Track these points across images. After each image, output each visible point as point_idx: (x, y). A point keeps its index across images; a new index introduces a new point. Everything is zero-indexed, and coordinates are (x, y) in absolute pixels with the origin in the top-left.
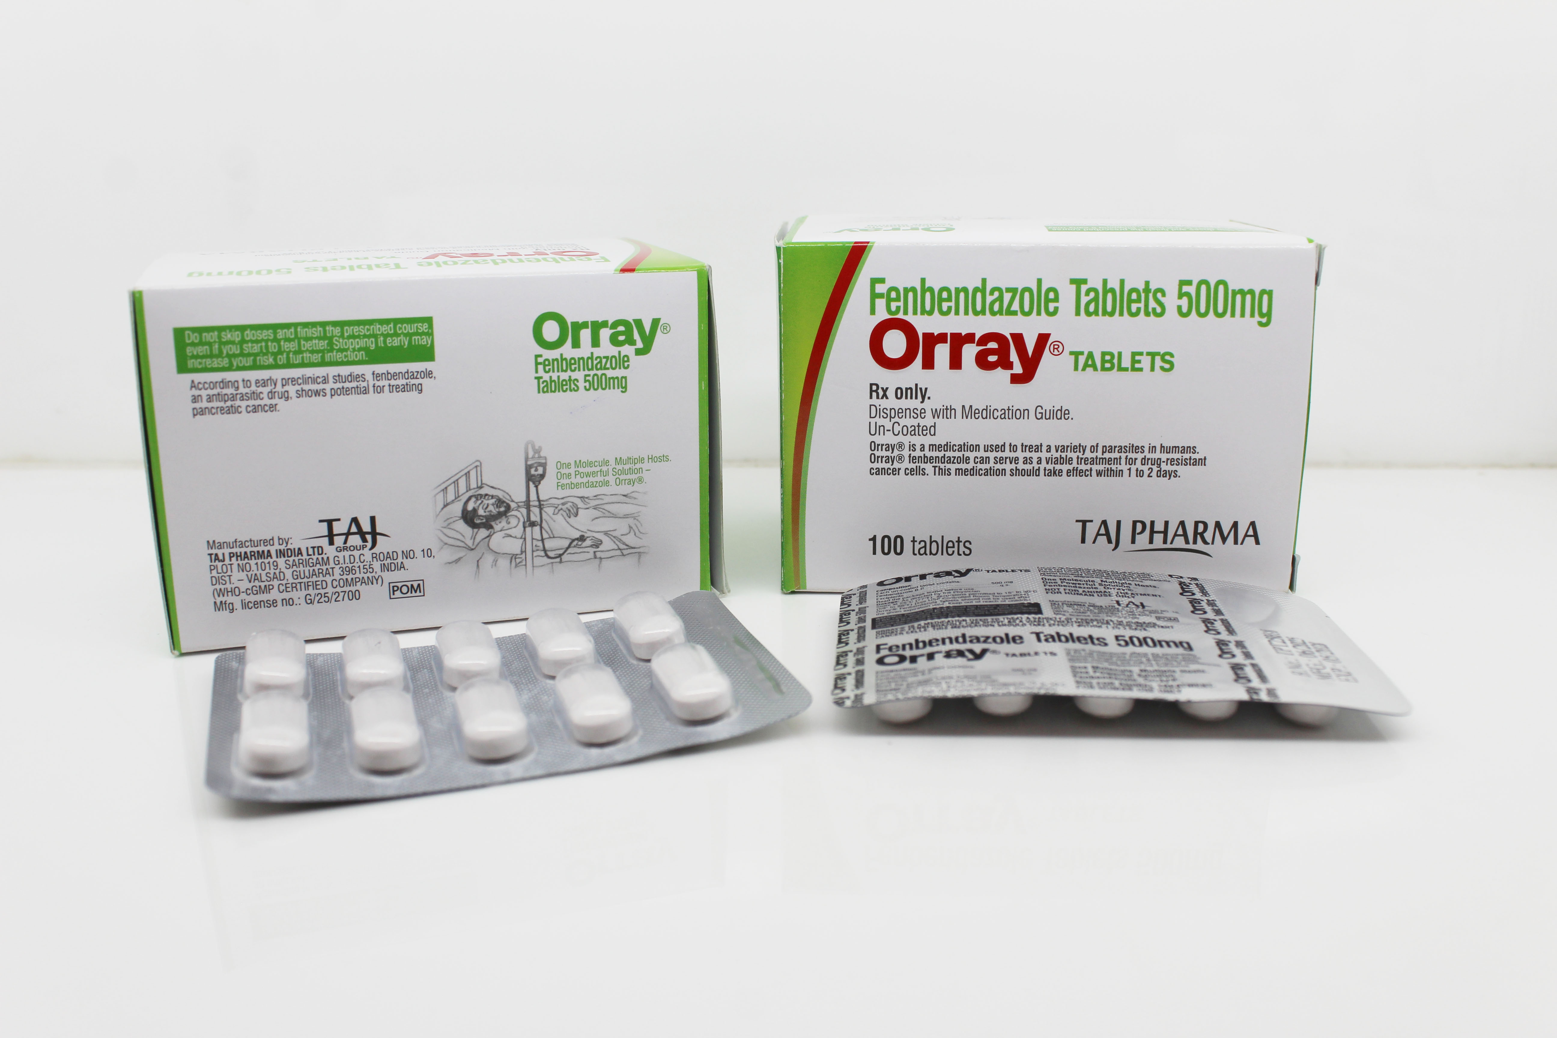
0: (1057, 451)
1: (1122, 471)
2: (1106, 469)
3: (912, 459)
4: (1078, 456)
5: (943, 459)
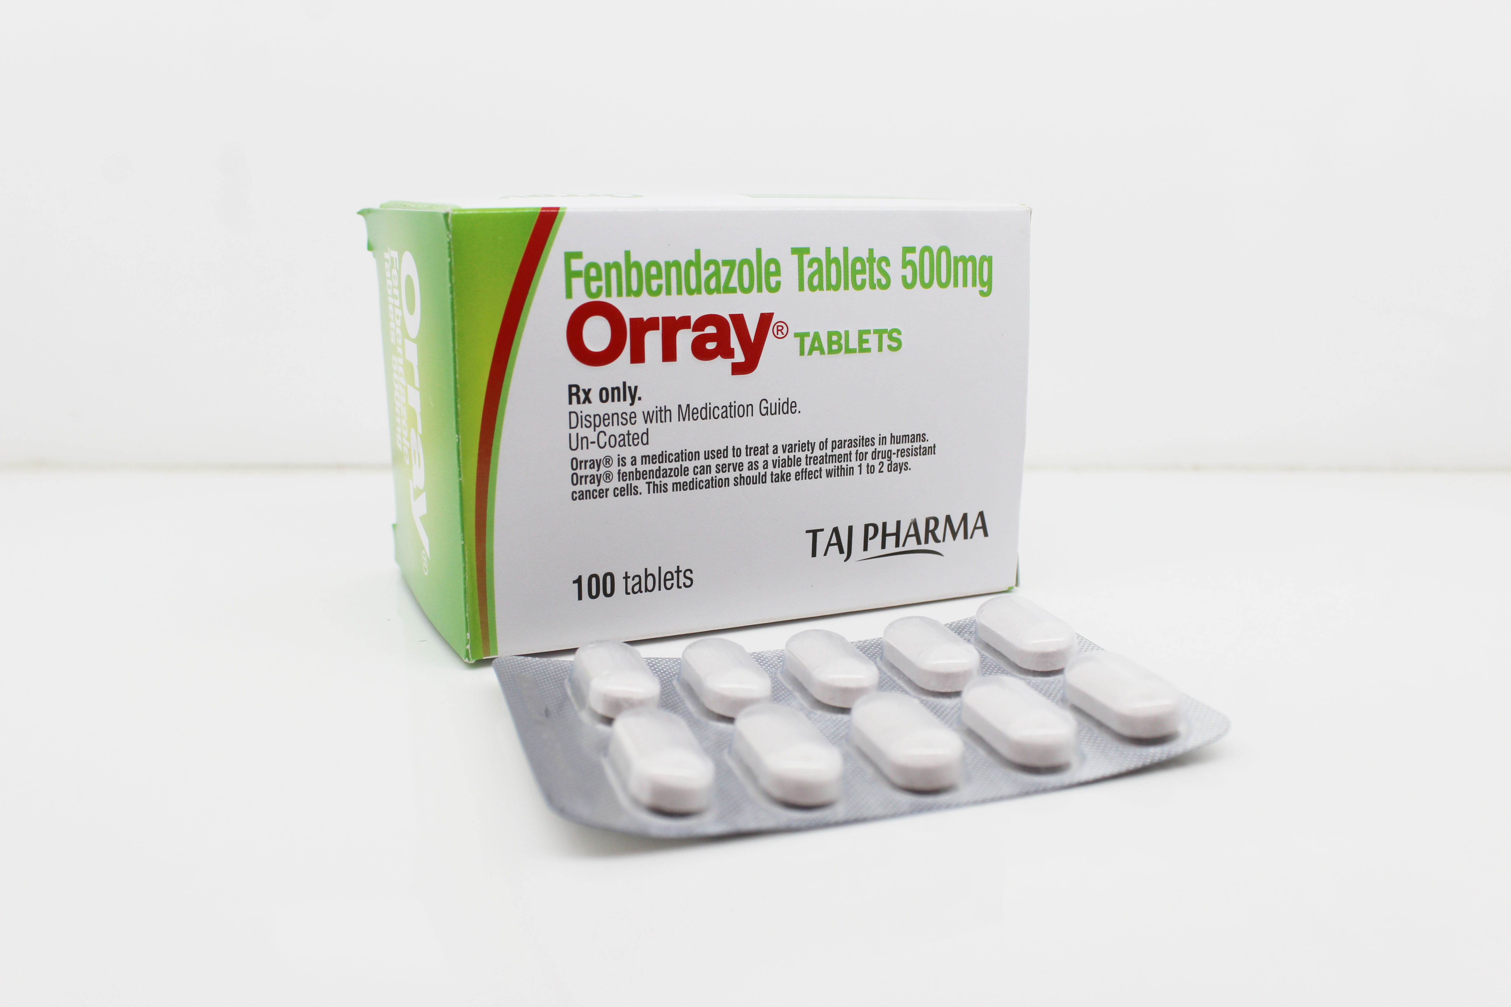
0: (784, 452)
1: (853, 468)
2: (836, 467)
3: (622, 476)
4: (807, 455)
5: (658, 472)
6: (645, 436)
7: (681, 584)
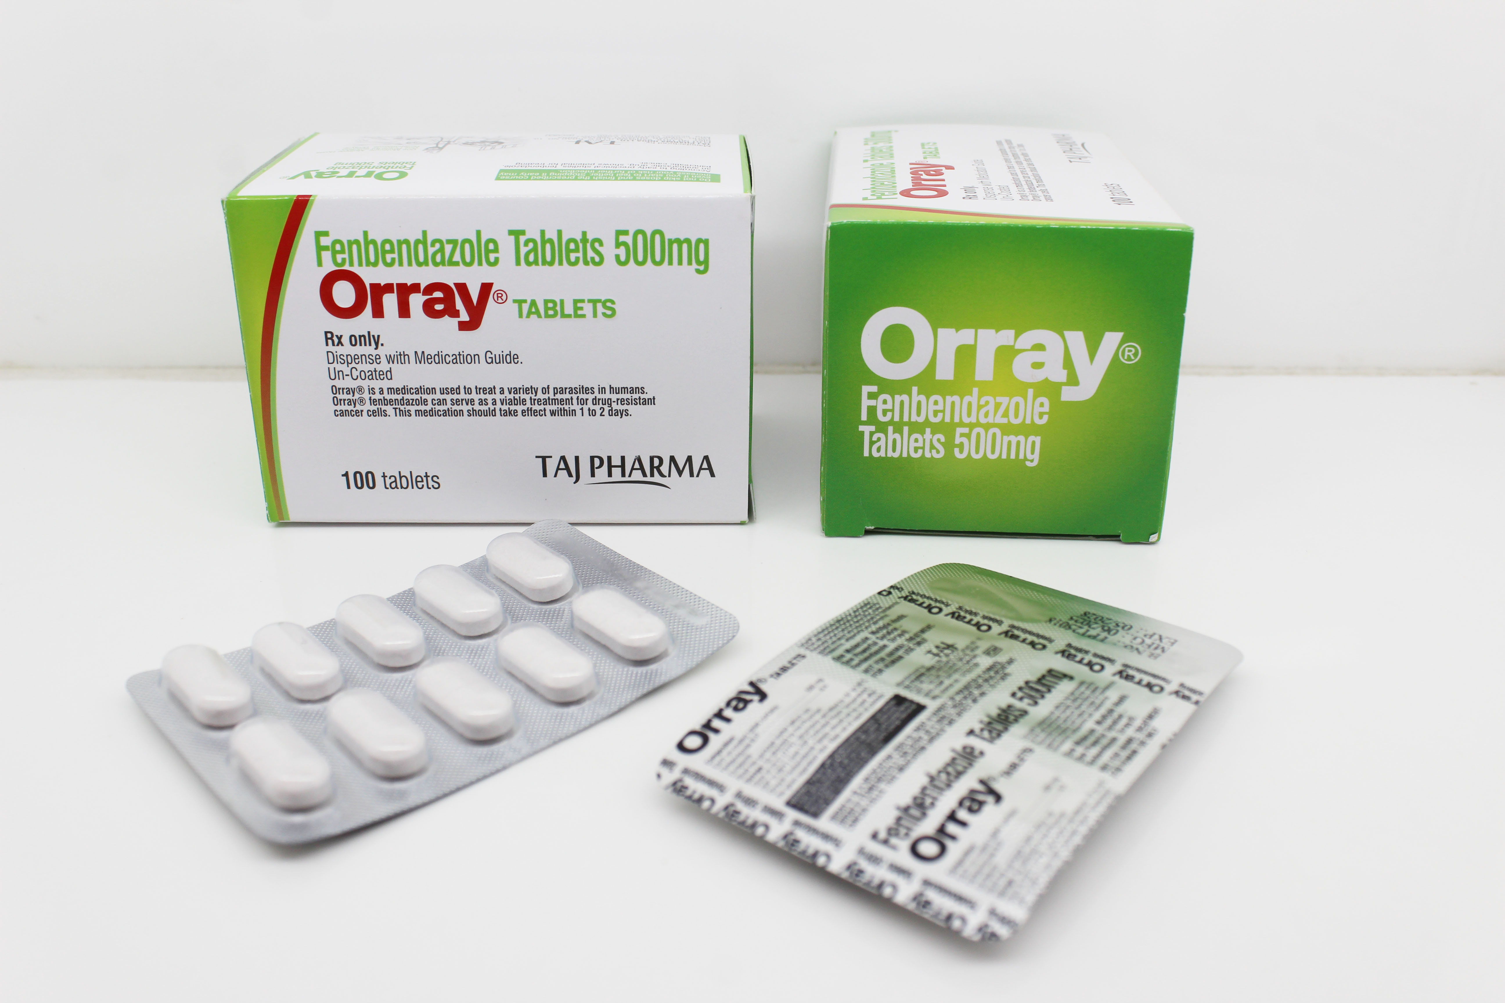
0: (510, 393)
2: (559, 409)
3: (373, 402)
4: (531, 397)
5: (402, 401)
6: (389, 373)
7: (430, 486)
